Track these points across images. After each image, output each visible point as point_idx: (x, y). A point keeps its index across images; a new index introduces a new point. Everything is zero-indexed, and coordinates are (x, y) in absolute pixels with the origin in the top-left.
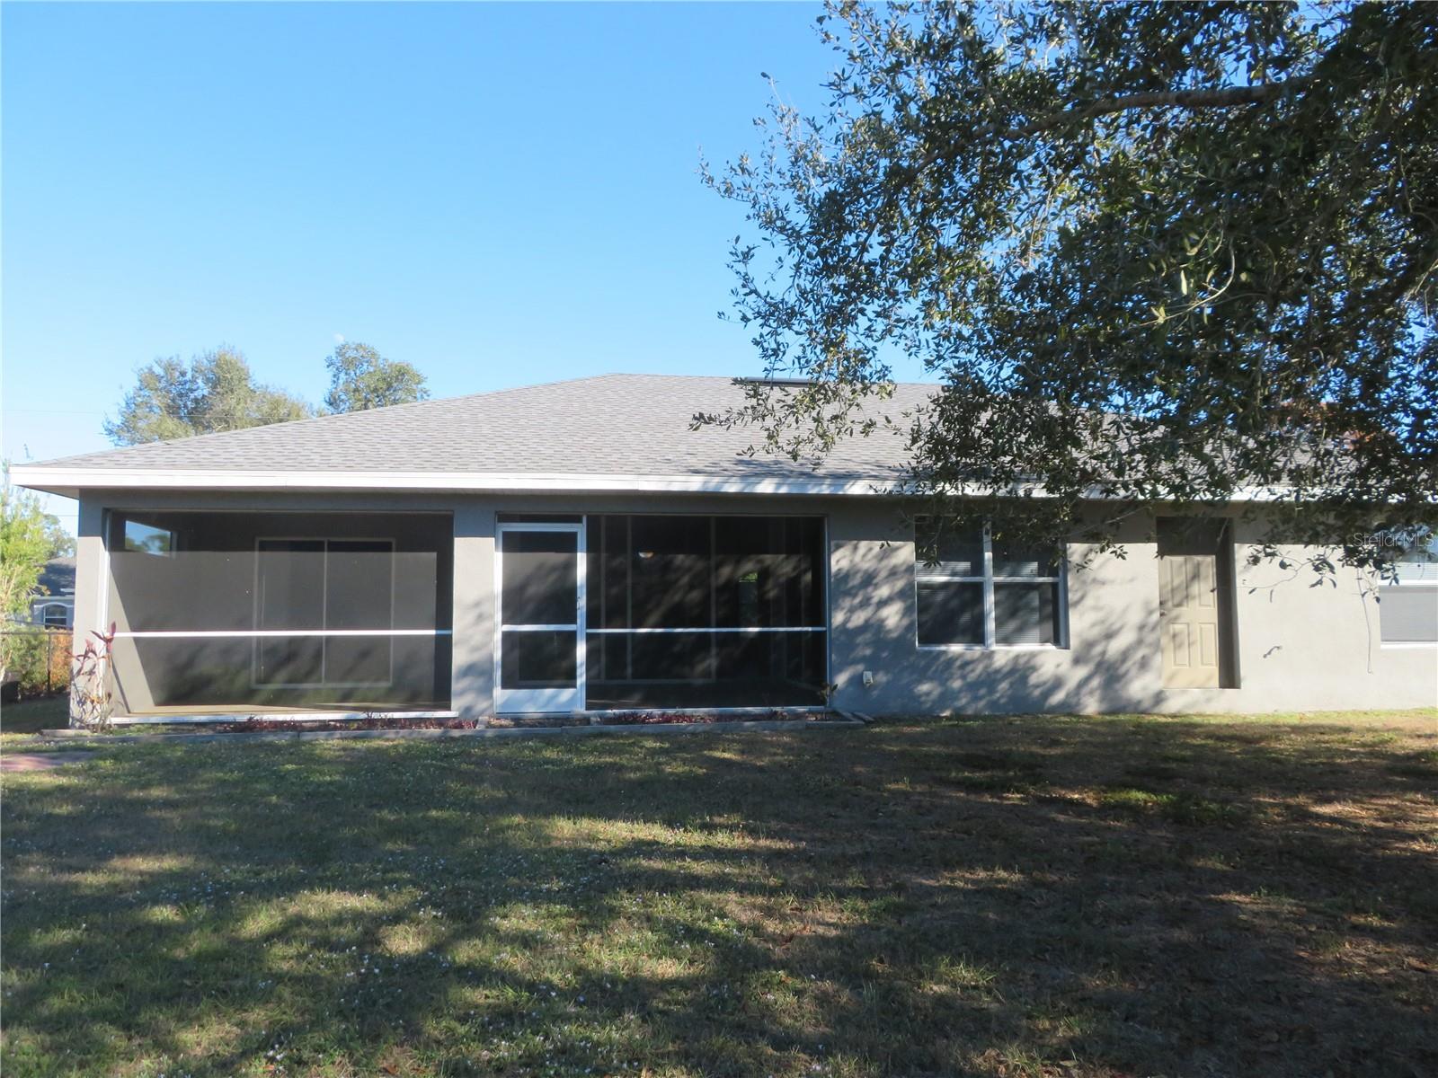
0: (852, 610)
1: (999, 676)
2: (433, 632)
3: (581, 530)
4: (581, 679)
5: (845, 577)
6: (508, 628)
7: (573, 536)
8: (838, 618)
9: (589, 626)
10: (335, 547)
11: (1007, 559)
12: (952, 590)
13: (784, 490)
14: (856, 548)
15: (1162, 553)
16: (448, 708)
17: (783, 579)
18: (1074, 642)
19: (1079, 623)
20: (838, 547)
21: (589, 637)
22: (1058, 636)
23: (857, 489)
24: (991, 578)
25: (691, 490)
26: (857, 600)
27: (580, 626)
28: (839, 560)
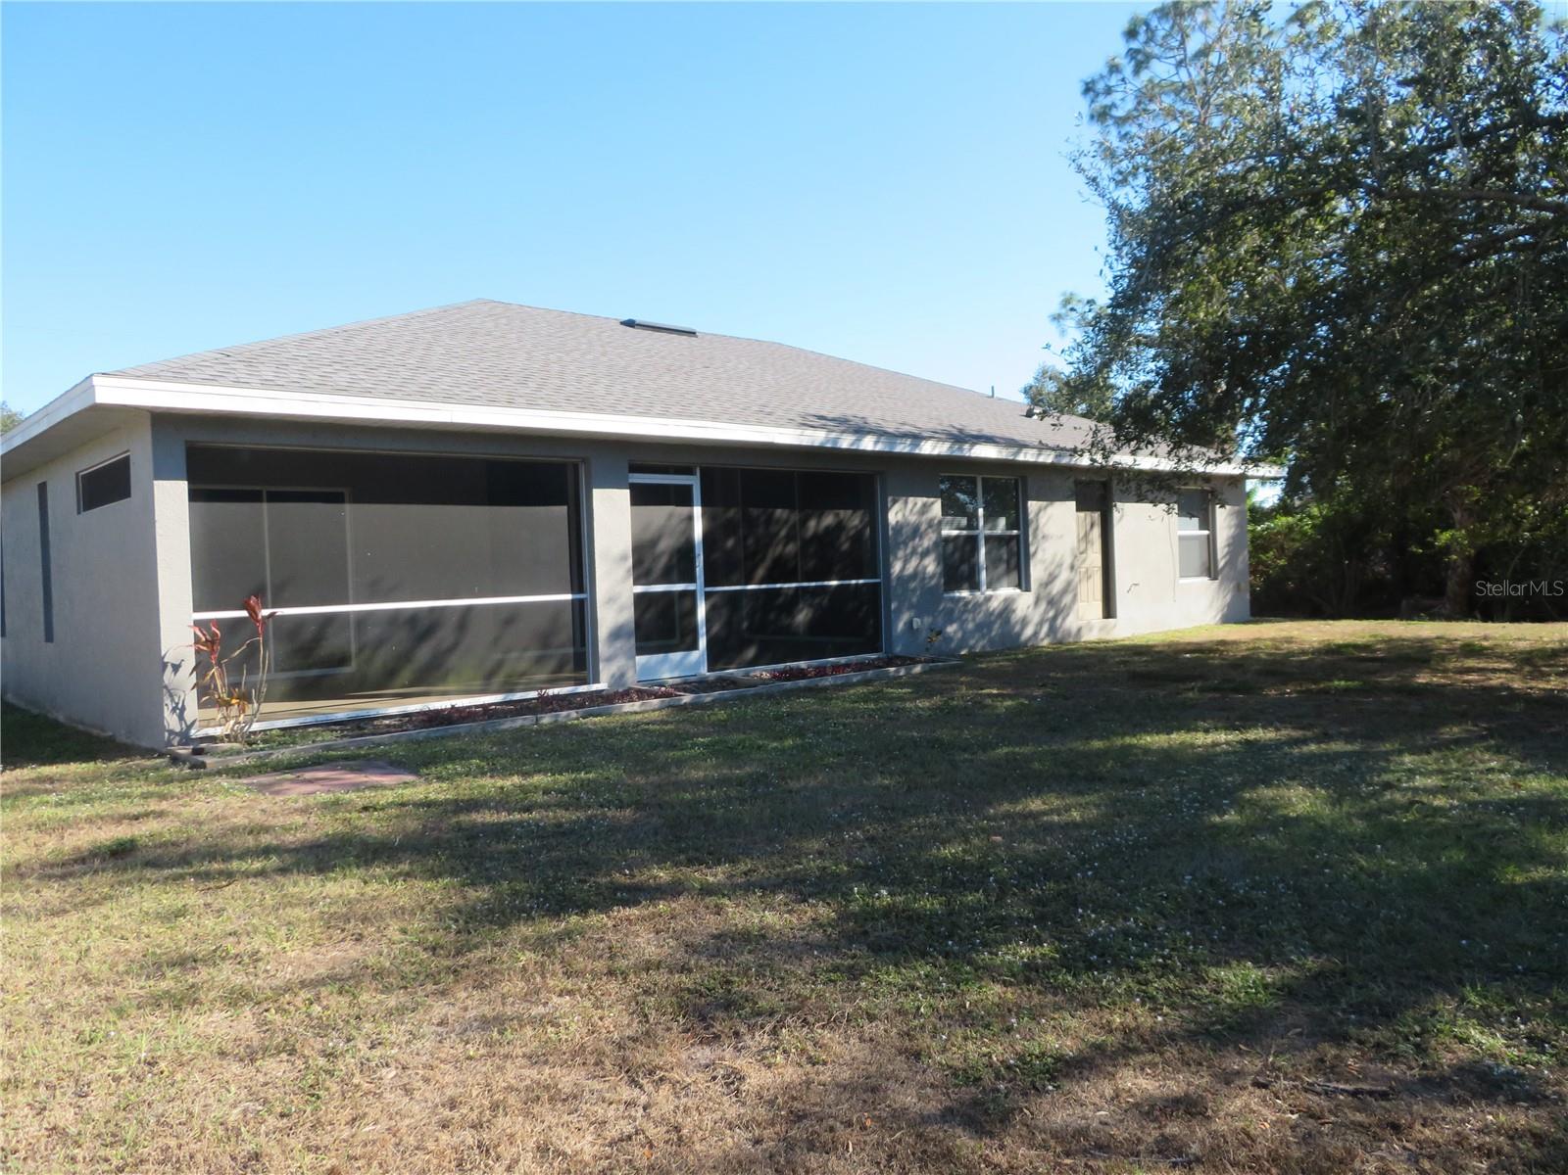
0: (906, 562)
1: (993, 618)
2: (569, 597)
3: (694, 481)
4: (703, 642)
5: (899, 528)
6: (640, 589)
7: (688, 489)
8: (897, 568)
9: (706, 586)
10: (274, 497)
11: (990, 516)
12: (961, 541)
13: (879, 447)
14: (906, 503)
15: (1079, 509)
16: (597, 681)
17: (852, 533)
18: (1034, 585)
19: (1037, 572)
20: (895, 502)
21: (708, 595)
22: (1023, 583)
23: (928, 448)
24: (983, 530)
25: (804, 444)
26: (909, 550)
27: (698, 586)
28: (895, 515)
